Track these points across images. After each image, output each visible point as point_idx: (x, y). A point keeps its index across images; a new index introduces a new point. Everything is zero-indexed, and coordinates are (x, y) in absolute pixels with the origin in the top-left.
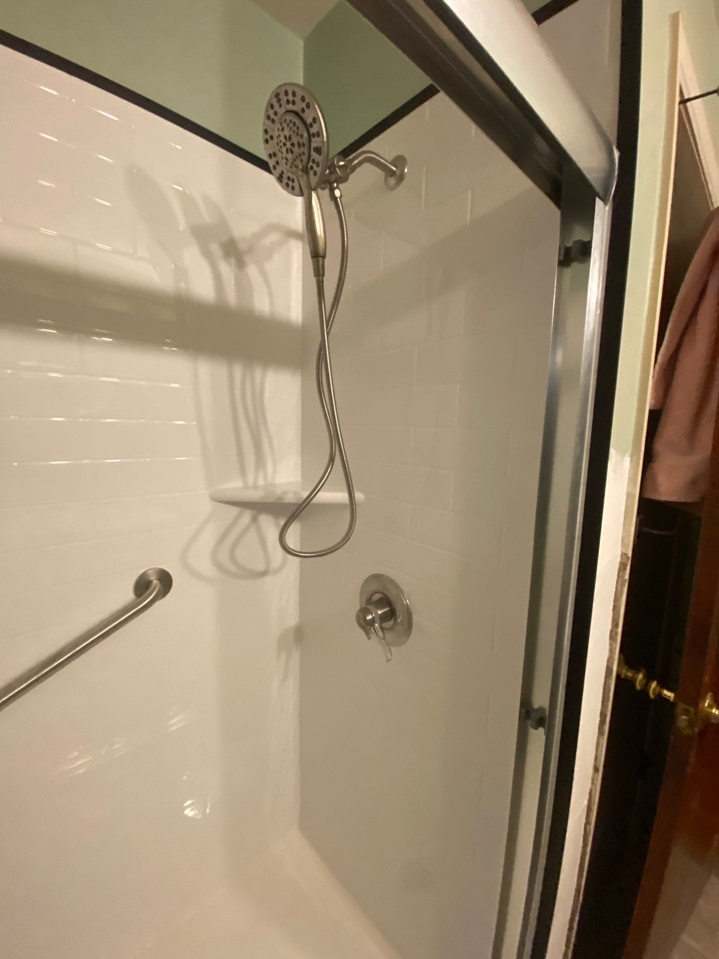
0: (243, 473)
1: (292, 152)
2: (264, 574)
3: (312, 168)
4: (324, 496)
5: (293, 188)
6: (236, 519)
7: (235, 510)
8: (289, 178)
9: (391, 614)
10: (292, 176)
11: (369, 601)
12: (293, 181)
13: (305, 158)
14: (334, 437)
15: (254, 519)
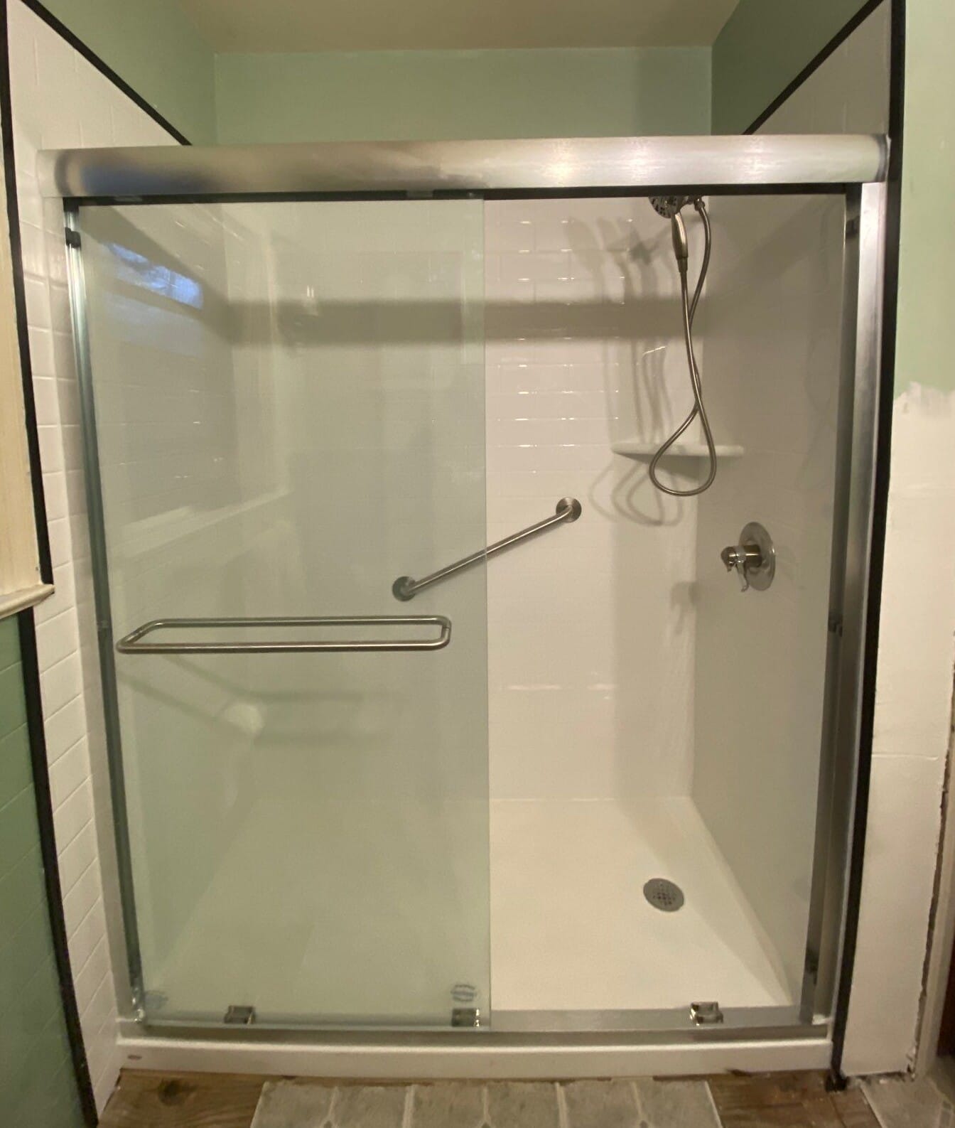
0: (641, 431)
5: (665, 214)
6: (634, 470)
7: (632, 463)
9: (759, 558)
12: (664, 208)
15: (651, 471)
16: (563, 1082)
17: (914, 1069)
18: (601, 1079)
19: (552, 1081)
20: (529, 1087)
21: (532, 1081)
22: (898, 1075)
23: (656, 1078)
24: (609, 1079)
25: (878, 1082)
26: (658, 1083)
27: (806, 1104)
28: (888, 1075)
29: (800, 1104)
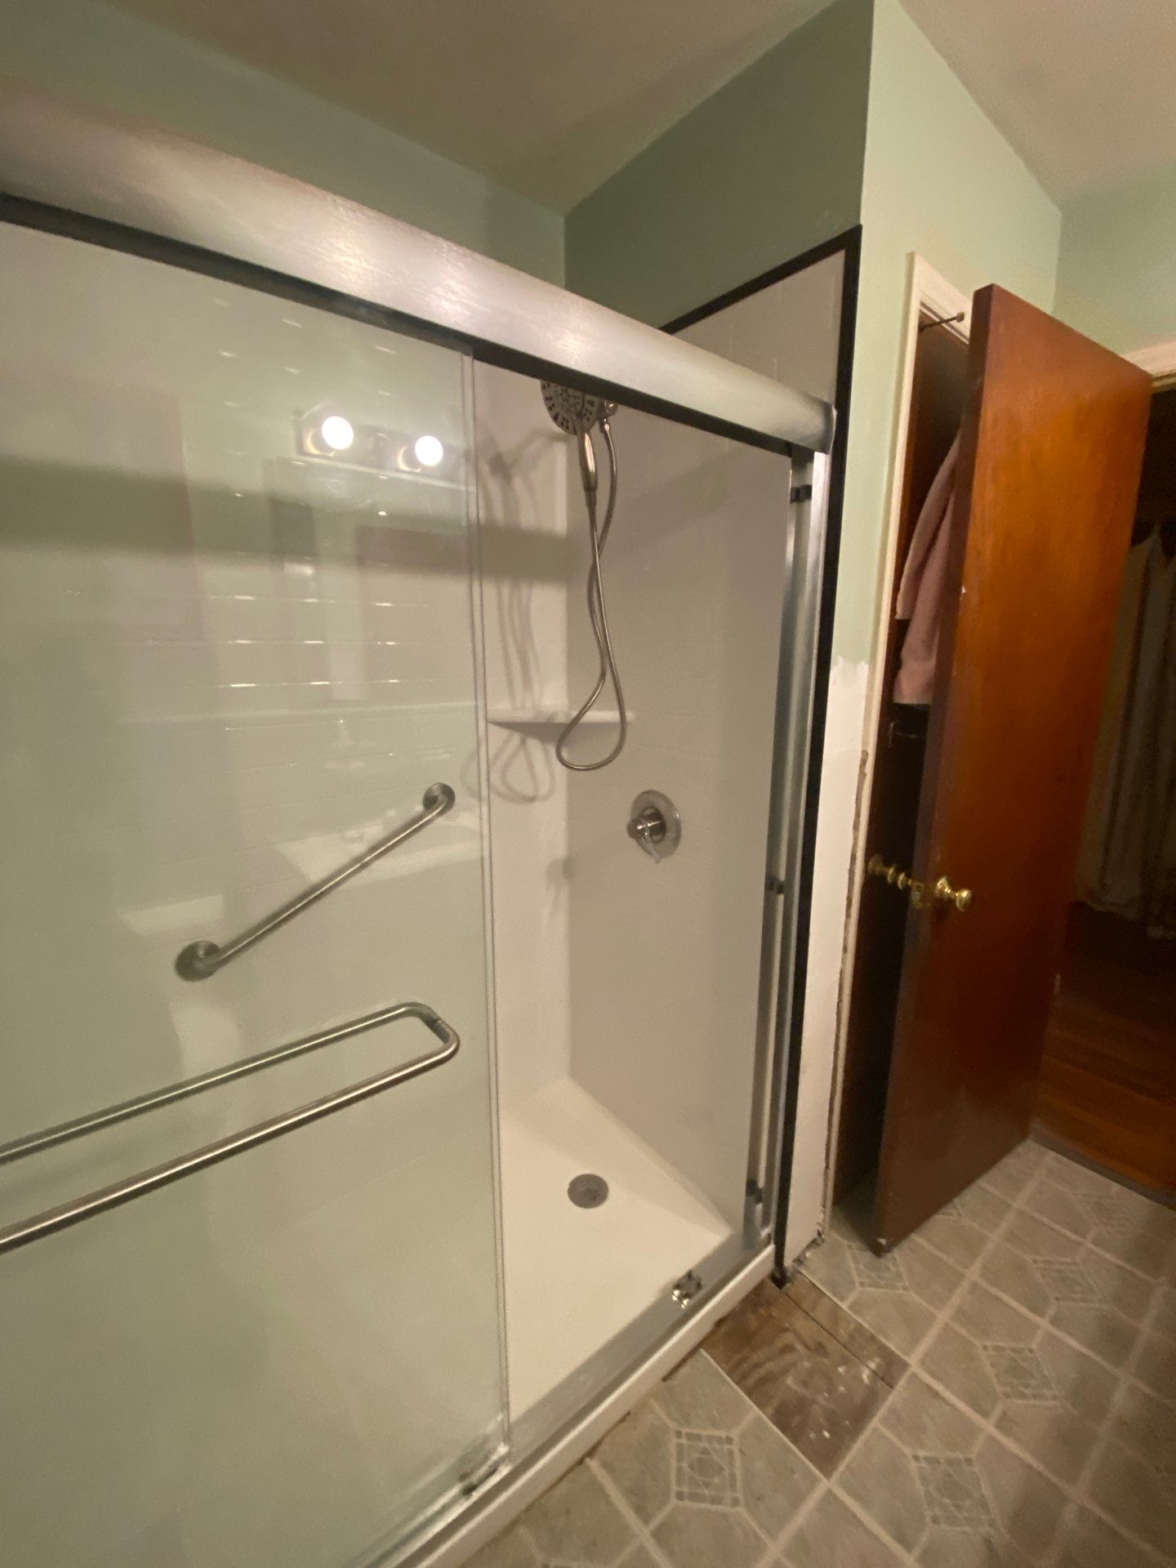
0: (512, 695)
1: (568, 401)
2: (532, 799)
3: (585, 415)
4: (592, 716)
5: (567, 427)
7: (505, 732)
8: (564, 419)
9: (660, 829)
10: (566, 417)
11: (641, 816)
12: (568, 421)
13: (579, 407)
14: (605, 654)
15: (523, 742)
16: (591, 1453)
17: (823, 1230)
18: (623, 1420)
19: (581, 1462)
20: (563, 1486)
21: (562, 1478)
22: (814, 1242)
23: (665, 1379)
24: (629, 1414)
25: (806, 1258)
26: (669, 1382)
27: (775, 1312)
28: (809, 1247)
29: (770, 1316)
